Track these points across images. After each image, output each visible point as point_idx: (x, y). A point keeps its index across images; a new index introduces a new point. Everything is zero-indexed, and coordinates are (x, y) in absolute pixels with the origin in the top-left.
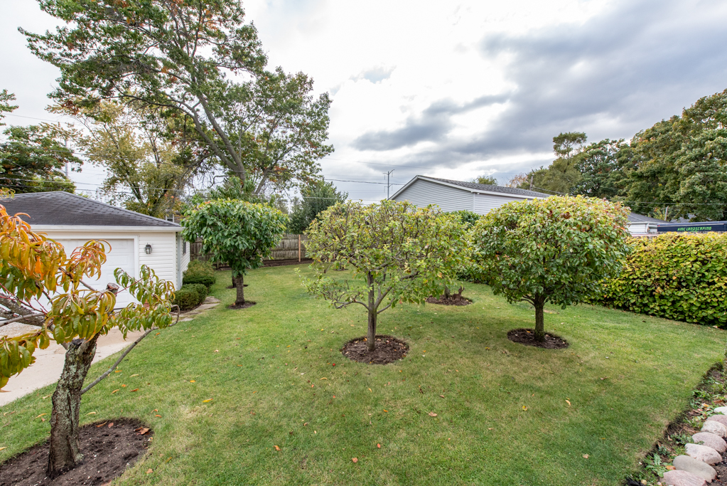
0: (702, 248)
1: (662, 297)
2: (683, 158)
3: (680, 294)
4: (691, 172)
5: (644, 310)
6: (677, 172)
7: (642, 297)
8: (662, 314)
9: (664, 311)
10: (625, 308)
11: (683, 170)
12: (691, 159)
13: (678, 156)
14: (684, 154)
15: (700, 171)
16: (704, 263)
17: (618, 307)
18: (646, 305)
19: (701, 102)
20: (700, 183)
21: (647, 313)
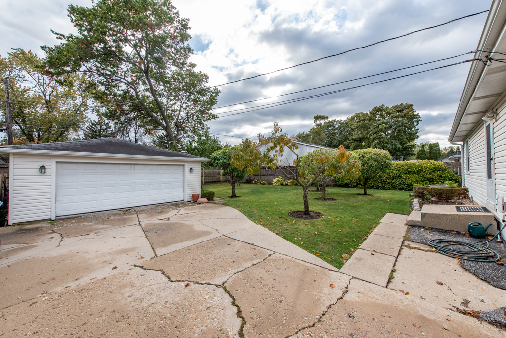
0: (398, 166)
1: (388, 183)
2: (371, 132)
3: (393, 181)
4: (375, 139)
5: (384, 188)
6: (369, 139)
7: (383, 184)
8: (389, 188)
9: (389, 187)
10: (378, 188)
11: (372, 137)
12: (374, 133)
13: (370, 131)
14: (372, 130)
15: (378, 139)
16: (399, 171)
17: (375, 188)
18: (384, 186)
19: (376, 108)
20: (378, 144)
21: (384, 189)
